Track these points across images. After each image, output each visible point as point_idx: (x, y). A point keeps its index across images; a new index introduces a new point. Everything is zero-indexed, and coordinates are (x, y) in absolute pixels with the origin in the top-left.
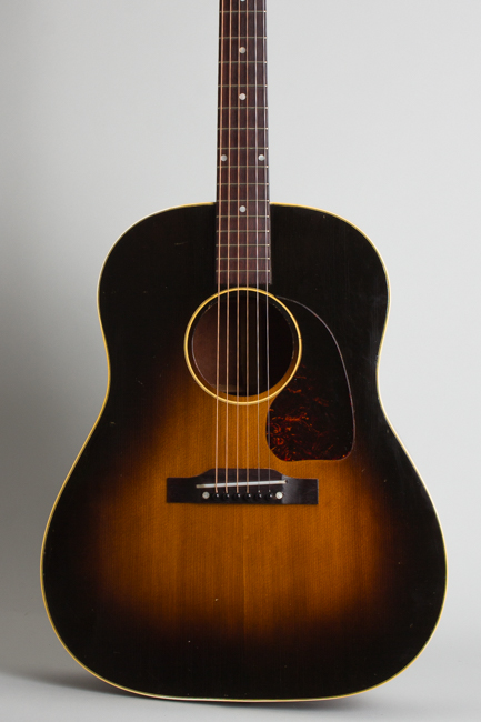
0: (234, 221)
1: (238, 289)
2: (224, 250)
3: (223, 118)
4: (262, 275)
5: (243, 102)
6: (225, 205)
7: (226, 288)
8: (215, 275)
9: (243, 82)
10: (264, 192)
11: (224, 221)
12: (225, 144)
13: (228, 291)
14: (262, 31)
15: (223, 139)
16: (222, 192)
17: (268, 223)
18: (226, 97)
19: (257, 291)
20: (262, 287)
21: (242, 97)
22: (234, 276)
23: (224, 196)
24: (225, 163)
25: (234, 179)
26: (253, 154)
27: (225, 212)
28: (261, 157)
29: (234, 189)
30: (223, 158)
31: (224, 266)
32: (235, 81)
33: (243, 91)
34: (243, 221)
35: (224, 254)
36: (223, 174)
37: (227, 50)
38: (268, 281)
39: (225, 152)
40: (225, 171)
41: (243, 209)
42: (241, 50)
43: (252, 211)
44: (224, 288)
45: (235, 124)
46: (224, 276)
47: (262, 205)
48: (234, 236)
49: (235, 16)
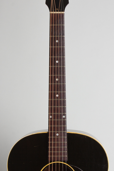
0: (54, 139)
1: (56, 162)
2: (51, 149)
3: (51, 103)
4: (64, 158)
5: (58, 98)
6: (51, 133)
7: (52, 162)
8: (48, 157)
9: (58, 90)
10: (65, 129)
11: (51, 139)
12: (51, 112)
13: (53, 163)
14: (64, 73)
15: (51, 110)
16: (50, 128)
17: (66, 139)
18: (51, 96)
19: (63, 163)
20: (64, 162)
21: (57, 96)
22: (54, 158)
23: (51, 130)
24: (51, 119)
25: (54, 124)
26: (61, 116)
27: (51, 136)
28: (64, 117)
29: (54, 127)
30: (50, 117)
31: (51, 155)
32: (55, 90)
33: (57, 94)
34: (58, 139)
35: (51, 150)
36: (50, 122)
37: (52, 79)
38: (66, 159)
39: (51, 115)
40: (51, 121)
41: (57, 135)
42: (57, 80)
43: (60, 135)
44: (51, 162)
45: (55, 105)
46: (51, 158)
47: (64, 133)
48: (54, 144)
49: (55, 68)
